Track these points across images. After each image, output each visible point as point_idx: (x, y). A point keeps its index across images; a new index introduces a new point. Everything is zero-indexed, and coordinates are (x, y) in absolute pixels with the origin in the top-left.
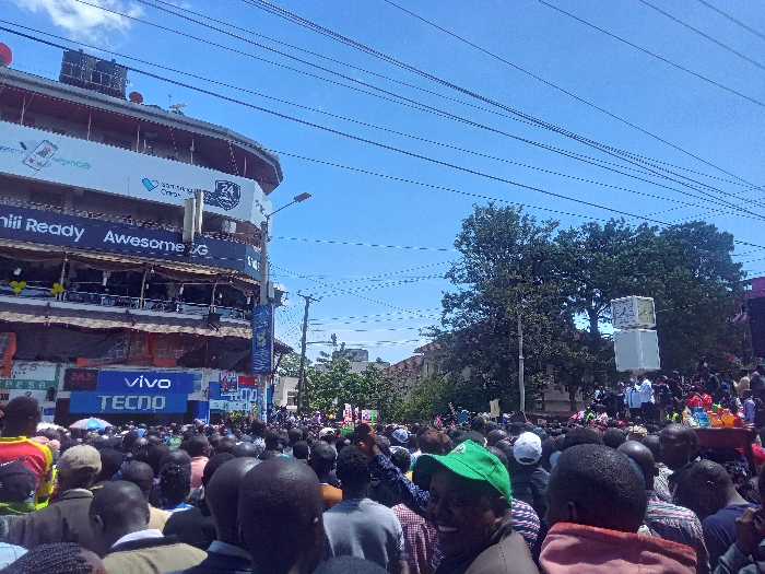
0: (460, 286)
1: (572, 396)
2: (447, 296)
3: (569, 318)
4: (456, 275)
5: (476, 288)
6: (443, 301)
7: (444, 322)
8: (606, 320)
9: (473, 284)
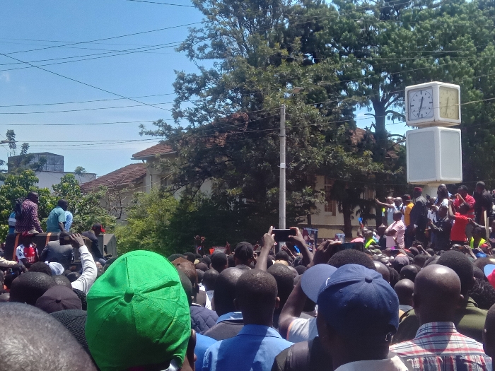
0: (200, 63)
1: (347, 218)
2: (181, 77)
3: (348, 112)
4: (195, 47)
5: (224, 66)
6: (175, 85)
7: (177, 115)
8: (396, 115)
9: (220, 61)
